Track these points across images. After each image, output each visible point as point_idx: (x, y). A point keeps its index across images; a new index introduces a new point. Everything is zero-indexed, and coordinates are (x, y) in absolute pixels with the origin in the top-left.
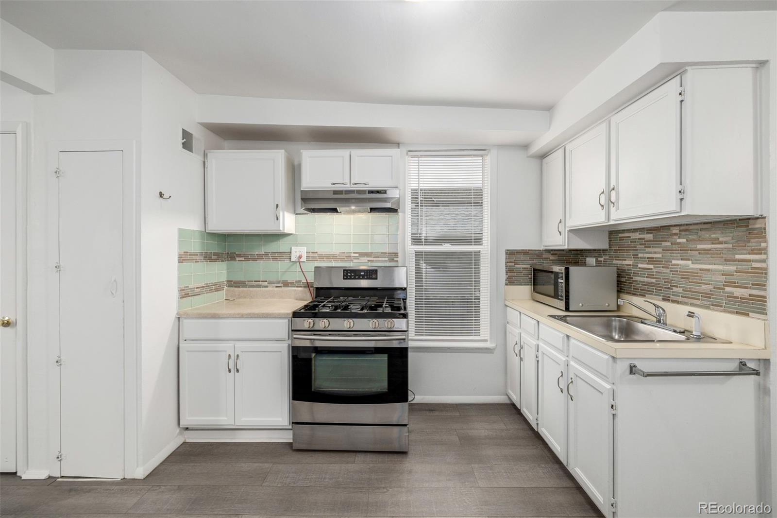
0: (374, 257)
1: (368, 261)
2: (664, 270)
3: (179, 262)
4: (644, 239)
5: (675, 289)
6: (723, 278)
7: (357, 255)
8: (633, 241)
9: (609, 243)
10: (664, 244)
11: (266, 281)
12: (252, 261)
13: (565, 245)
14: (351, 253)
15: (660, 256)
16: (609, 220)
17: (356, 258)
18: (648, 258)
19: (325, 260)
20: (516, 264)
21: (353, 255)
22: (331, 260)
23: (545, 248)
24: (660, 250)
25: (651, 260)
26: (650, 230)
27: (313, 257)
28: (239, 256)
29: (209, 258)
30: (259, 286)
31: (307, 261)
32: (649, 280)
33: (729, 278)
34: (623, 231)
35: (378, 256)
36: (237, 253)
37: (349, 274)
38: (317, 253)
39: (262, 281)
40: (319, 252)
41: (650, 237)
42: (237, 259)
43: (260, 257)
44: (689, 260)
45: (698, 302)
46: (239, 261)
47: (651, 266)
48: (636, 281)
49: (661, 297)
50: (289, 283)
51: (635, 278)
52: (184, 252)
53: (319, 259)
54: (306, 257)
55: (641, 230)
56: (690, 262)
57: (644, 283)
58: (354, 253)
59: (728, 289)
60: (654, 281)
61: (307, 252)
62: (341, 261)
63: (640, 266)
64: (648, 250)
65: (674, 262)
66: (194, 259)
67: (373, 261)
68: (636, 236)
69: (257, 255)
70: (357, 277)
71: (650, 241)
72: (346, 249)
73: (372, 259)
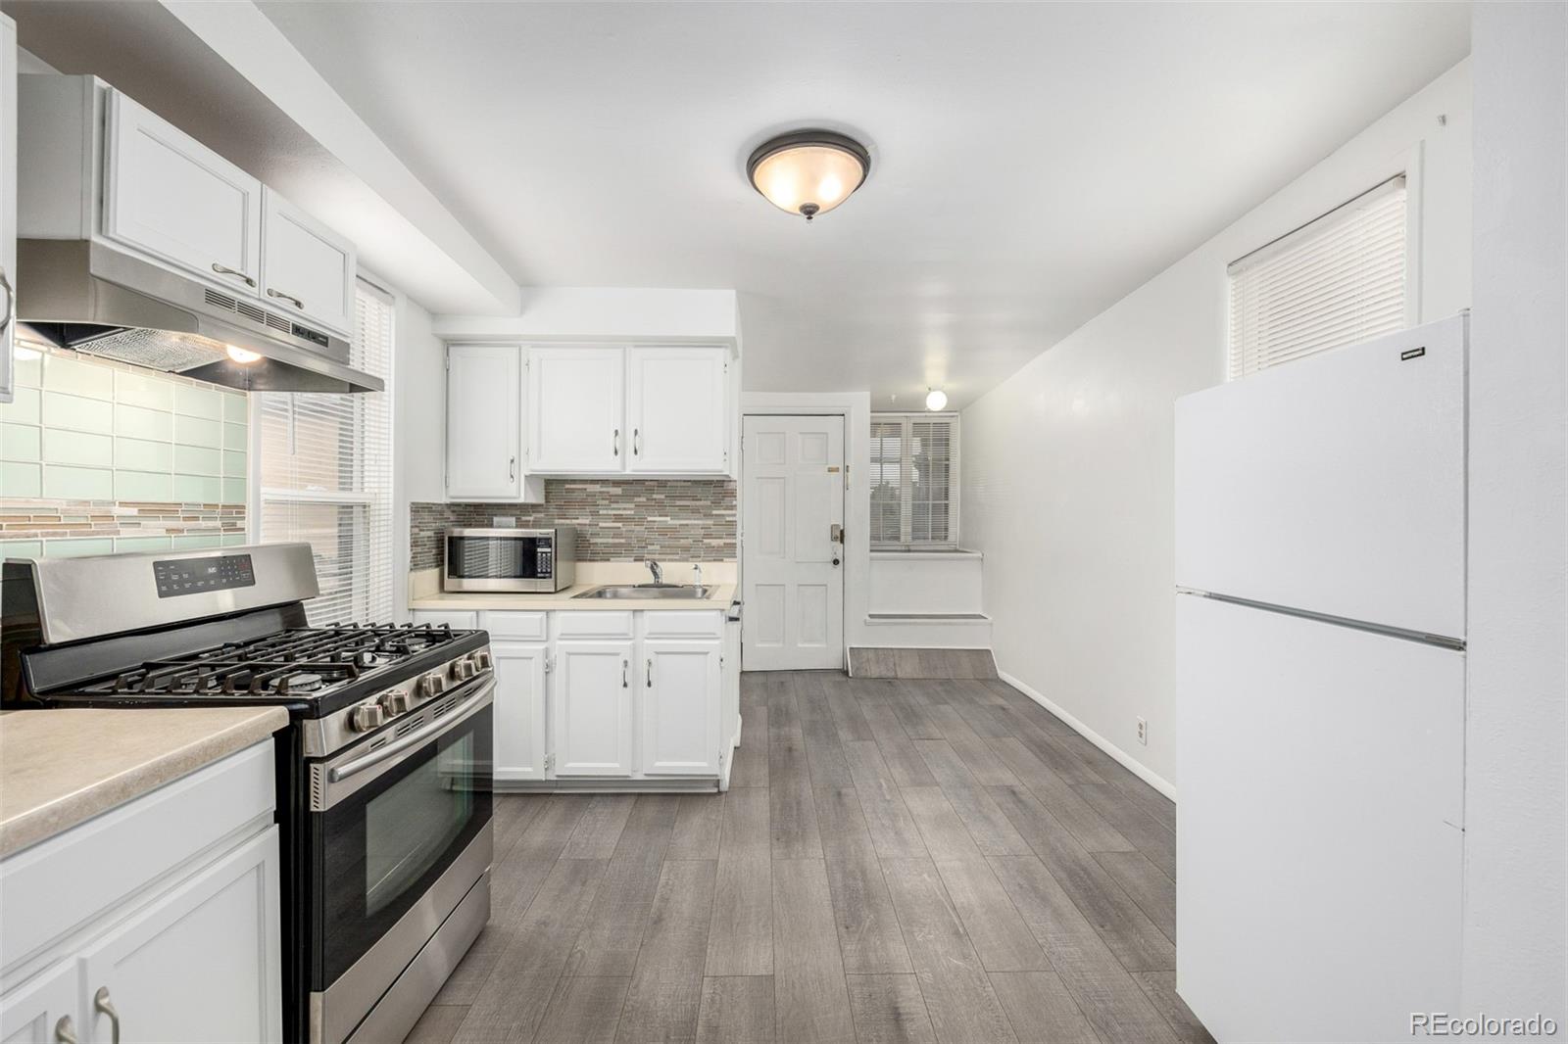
0: (185, 519)
2: (638, 528)
4: (608, 492)
5: (650, 547)
6: (702, 532)
7: (134, 511)
8: (593, 495)
9: (546, 496)
10: (637, 499)
13: (519, 497)
14: (114, 503)
15: (632, 512)
16: (624, 468)
17: (128, 522)
18: (614, 515)
20: (421, 530)
21: (117, 511)
23: (448, 501)
24: (632, 506)
25: (618, 518)
26: (617, 483)
32: (617, 541)
33: (708, 532)
34: (574, 481)
35: (193, 513)
37: (175, 577)
41: (618, 491)
44: (667, 516)
45: (677, 557)
47: (620, 525)
48: (596, 544)
49: (632, 559)
51: (592, 541)
55: (604, 482)
56: (669, 519)
57: (607, 545)
58: (120, 504)
59: (706, 541)
60: (623, 541)
63: (601, 525)
64: (614, 506)
65: (649, 519)
67: (182, 531)
68: (597, 488)
70: (200, 584)
71: (619, 496)
72: (96, 489)
73: (180, 524)
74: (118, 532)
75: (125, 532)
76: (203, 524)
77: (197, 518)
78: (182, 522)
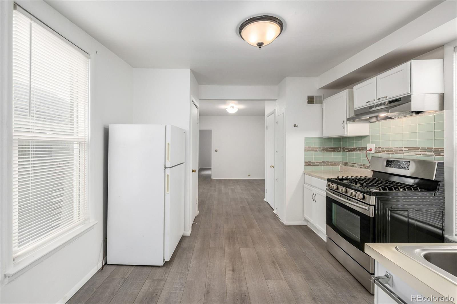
0: (421, 152)
1: (416, 154)
3: (305, 151)
7: (407, 149)
11: (356, 164)
12: (351, 152)
14: (403, 148)
17: (406, 152)
19: (385, 152)
21: (404, 149)
22: (389, 153)
27: (379, 150)
28: (346, 149)
29: (325, 149)
30: (353, 166)
31: (375, 153)
35: (424, 150)
36: (345, 147)
38: (381, 147)
39: (354, 163)
40: (382, 147)
42: (345, 150)
43: (354, 150)
46: (346, 151)
50: (366, 166)
52: (308, 147)
53: (382, 151)
54: (374, 150)
58: (405, 148)
61: (375, 147)
62: (395, 154)
66: (315, 150)
67: (420, 155)
69: (353, 148)
72: (399, 145)
73: (419, 153)
74: (404, 154)
75: (405, 154)
76: (427, 153)
77: (425, 152)
78: (420, 152)
